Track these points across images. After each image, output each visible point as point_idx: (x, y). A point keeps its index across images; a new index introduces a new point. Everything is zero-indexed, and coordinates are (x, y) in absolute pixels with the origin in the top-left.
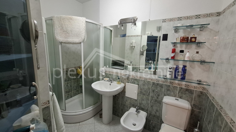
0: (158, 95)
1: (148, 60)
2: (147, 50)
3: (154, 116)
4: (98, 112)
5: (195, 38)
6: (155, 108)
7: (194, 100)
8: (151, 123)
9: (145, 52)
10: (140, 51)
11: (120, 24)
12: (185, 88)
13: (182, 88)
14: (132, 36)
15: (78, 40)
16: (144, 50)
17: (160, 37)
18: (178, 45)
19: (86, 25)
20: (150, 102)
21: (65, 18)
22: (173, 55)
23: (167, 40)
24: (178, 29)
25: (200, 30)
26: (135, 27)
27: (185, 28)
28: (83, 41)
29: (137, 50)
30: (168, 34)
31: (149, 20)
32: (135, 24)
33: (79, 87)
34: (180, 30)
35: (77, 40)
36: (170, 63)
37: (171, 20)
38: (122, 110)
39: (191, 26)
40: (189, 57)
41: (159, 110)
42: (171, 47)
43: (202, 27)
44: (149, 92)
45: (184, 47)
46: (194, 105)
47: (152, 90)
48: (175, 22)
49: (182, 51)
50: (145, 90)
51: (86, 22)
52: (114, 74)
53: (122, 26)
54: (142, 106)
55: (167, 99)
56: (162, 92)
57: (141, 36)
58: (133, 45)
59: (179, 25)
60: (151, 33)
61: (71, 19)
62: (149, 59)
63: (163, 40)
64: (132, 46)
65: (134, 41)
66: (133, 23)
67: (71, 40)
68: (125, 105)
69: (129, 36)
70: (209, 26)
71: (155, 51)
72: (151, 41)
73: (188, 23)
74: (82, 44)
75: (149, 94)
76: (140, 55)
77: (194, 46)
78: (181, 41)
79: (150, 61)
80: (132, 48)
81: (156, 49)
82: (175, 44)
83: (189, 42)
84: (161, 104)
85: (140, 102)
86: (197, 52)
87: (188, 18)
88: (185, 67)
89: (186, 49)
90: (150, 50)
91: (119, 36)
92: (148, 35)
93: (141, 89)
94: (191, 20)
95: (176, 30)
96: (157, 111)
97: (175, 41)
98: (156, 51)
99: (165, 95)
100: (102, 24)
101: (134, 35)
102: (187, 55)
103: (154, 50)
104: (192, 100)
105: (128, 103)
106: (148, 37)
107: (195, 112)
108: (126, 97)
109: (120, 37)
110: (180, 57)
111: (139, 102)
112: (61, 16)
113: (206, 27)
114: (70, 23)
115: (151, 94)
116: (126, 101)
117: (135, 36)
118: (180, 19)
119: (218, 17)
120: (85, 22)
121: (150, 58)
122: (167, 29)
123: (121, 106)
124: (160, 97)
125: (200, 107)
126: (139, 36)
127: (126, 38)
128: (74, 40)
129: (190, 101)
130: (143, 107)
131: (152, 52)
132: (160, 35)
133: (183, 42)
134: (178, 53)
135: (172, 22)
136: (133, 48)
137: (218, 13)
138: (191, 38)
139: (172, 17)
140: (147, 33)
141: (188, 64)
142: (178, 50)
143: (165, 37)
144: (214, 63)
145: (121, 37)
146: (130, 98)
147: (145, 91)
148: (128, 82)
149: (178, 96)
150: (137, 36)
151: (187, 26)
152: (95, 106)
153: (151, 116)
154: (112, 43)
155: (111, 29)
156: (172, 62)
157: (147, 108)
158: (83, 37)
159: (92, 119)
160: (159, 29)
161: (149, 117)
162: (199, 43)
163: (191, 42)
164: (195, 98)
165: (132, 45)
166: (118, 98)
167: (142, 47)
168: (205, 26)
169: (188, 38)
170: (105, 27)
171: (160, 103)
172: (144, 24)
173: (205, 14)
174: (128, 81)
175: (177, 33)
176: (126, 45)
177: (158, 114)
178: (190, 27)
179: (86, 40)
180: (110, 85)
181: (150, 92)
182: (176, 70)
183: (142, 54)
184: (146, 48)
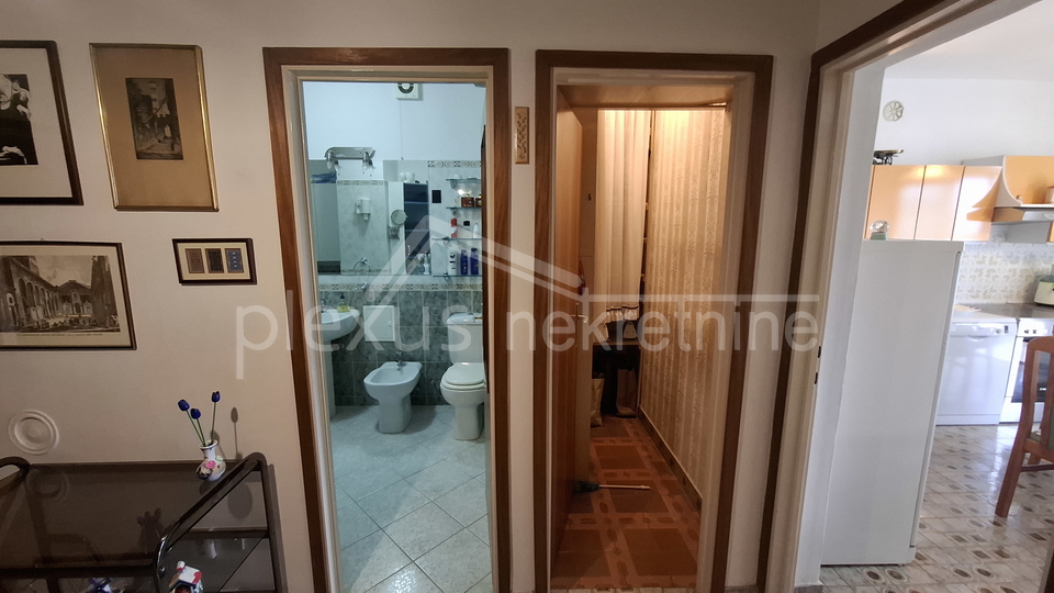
3: (438, 367)
9: (402, 231)
10: (388, 227)
11: (331, 160)
14: (357, 183)
16: (400, 225)
18: (461, 212)
22: (453, 230)
23: (441, 202)
26: (370, 166)
27: (467, 181)
29: (379, 226)
30: (440, 191)
31: (402, 158)
32: (371, 163)
34: (460, 184)
36: (451, 246)
37: (443, 164)
40: (478, 233)
42: (450, 216)
45: (469, 215)
48: (450, 170)
49: (467, 223)
55: (455, 319)
57: (386, 184)
58: (366, 211)
59: (457, 177)
60: (414, 175)
62: (414, 248)
63: (434, 200)
64: (362, 214)
65: (366, 199)
66: (365, 160)
69: (347, 183)
72: (415, 198)
73: (471, 173)
76: (389, 238)
78: (463, 205)
80: (362, 219)
82: (454, 210)
83: (475, 206)
87: (470, 164)
88: (474, 250)
89: (471, 218)
90: (414, 224)
92: (405, 182)
95: (455, 184)
97: (454, 205)
101: (365, 180)
102: (476, 230)
105: (373, 357)
106: (407, 187)
110: (465, 233)
116: (368, 354)
118: (457, 164)
122: (439, 180)
126: (381, 183)
127: (338, 186)
132: (429, 185)
133: (466, 207)
134: (461, 227)
135: (444, 170)
136: (366, 218)
139: (443, 159)
140: (402, 174)
142: (461, 221)
143: (437, 196)
148: (368, 304)
150: (375, 183)
151: (469, 180)
153: (430, 369)
156: (453, 243)
163: (478, 206)
165: (361, 210)
167: (390, 216)
169: (472, 199)
175: (456, 191)
176: (341, 209)
177: (444, 359)
178: (473, 180)
182: (462, 259)
183: (396, 237)
184: (403, 217)
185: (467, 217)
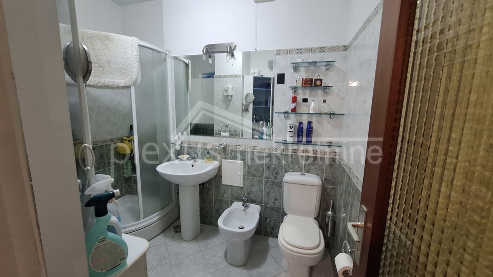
0: (277, 174)
1: (257, 121)
2: (254, 103)
3: (272, 209)
4: (171, 225)
5: (321, 80)
6: (272, 195)
7: (326, 172)
8: (267, 222)
9: (251, 107)
10: (243, 104)
11: (206, 54)
12: (313, 155)
13: (308, 156)
14: (225, 76)
15: (124, 81)
16: (250, 103)
17: (274, 79)
18: (300, 91)
19: (140, 52)
20: (265, 187)
21: (95, 36)
22: (293, 106)
23: (284, 83)
24: (298, 67)
25: (326, 69)
26: (233, 59)
27: (307, 65)
28: (135, 83)
29: (238, 103)
30: (284, 74)
31: (256, 49)
32: (233, 55)
33: (122, 183)
34: (300, 68)
35: (121, 81)
36: (290, 119)
37: (288, 52)
38: (217, 211)
39: (315, 63)
40: (314, 109)
41: (278, 198)
42: (291, 94)
43: (328, 65)
44: (261, 169)
45: (307, 94)
46: (325, 179)
47: (266, 166)
48: (294, 55)
49: (305, 100)
50: (255, 167)
51: (139, 45)
52: (199, 146)
53: (210, 57)
54: (252, 196)
55: (289, 177)
56: (282, 166)
57: (243, 77)
58: (230, 94)
59: (299, 61)
60: (260, 71)
61: (108, 39)
62: (258, 118)
63: (278, 83)
64: (227, 96)
65: (230, 86)
66: (230, 53)
67: (109, 80)
68: (222, 201)
69: (220, 77)
70: (335, 64)
71: (268, 104)
72: (261, 86)
73: (311, 58)
74: (133, 89)
75: (262, 174)
76: (243, 111)
77: (320, 92)
78: (302, 85)
79: (261, 122)
80: (228, 99)
81: (270, 101)
82: (295, 89)
83: (313, 85)
84: (281, 187)
85: (249, 190)
86: (325, 101)
87: (310, 50)
88: (310, 123)
89: (310, 96)
90: (259, 102)
91: (201, 76)
92: (255, 75)
93: (249, 168)
94: (313, 55)
95: (296, 67)
96: (276, 200)
97: (295, 85)
98: (270, 103)
99: (286, 172)
100: (169, 51)
101: (230, 74)
102: (312, 106)
103: (266, 103)
104: (322, 173)
105: (227, 196)
106: (255, 78)
107: (328, 190)
108: (224, 187)
109: (203, 78)
110: (303, 108)
111: (247, 191)
112: (85, 30)
113: (333, 65)
114: (105, 47)
115: (266, 174)
116: (224, 193)
117: (231, 76)
118: (299, 51)
119: (345, 52)
120: (137, 47)
121: (261, 117)
122: (283, 66)
123: (215, 204)
124: (279, 177)
125: (333, 181)
126: (240, 76)
127: (215, 79)
128: (116, 81)
129: (320, 175)
130: (254, 198)
131: (264, 106)
132: (272, 75)
133: (305, 87)
134: (300, 104)
135: (289, 56)
136: (230, 98)
137: (344, 47)
138: (316, 80)
139: (288, 48)
140: (253, 71)
141: (314, 120)
142: (300, 98)
143: (281, 79)
144: (344, 114)
145: (205, 78)
146: (230, 186)
147: (256, 170)
148: (226, 158)
149: (305, 170)
150: (236, 76)
151: (309, 63)
152: (164, 213)
153: (267, 211)
154: (190, 89)
155: (187, 61)
156: (293, 116)
157: (261, 197)
158: (134, 76)
159: (160, 237)
160: (271, 65)
161: (264, 213)
162: (326, 87)
163: (316, 86)
164: (326, 169)
165: (227, 93)
166: (209, 190)
167: (244, 97)
168: (331, 63)
169: (312, 80)
170: (176, 58)
171: (280, 185)
172: (247, 56)
173: (331, 47)
174: (226, 156)
175: (297, 73)
176: (216, 93)
177: (277, 205)
178: (313, 64)
179: (141, 80)
180: (193, 166)
181: (263, 170)
182: (298, 130)
183: (247, 110)
184: (252, 98)
185: (304, 95)
